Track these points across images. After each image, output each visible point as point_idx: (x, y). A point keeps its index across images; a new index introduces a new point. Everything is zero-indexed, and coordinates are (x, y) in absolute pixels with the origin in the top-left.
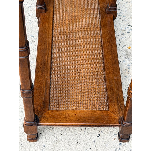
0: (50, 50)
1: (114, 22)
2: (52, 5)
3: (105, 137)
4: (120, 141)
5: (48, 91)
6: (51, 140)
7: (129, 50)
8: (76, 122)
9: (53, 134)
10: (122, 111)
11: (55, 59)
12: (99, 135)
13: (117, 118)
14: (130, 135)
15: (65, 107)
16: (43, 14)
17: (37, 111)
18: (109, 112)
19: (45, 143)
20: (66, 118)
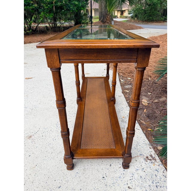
0: (83, 117)
1: (115, 105)
2: (85, 98)
3: (114, 166)
4: (124, 168)
5: (80, 138)
6: (81, 169)
7: (123, 118)
8: (96, 156)
9: (83, 165)
10: (123, 148)
11: (85, 122)
12: (111, 165)
13: (121, 152)
14: (129, 163)
15: (89, 147)
16: (80, 102)
17: (73, 150)
18: (116, 150)
19: (77, 171)
20: (90, 154)
